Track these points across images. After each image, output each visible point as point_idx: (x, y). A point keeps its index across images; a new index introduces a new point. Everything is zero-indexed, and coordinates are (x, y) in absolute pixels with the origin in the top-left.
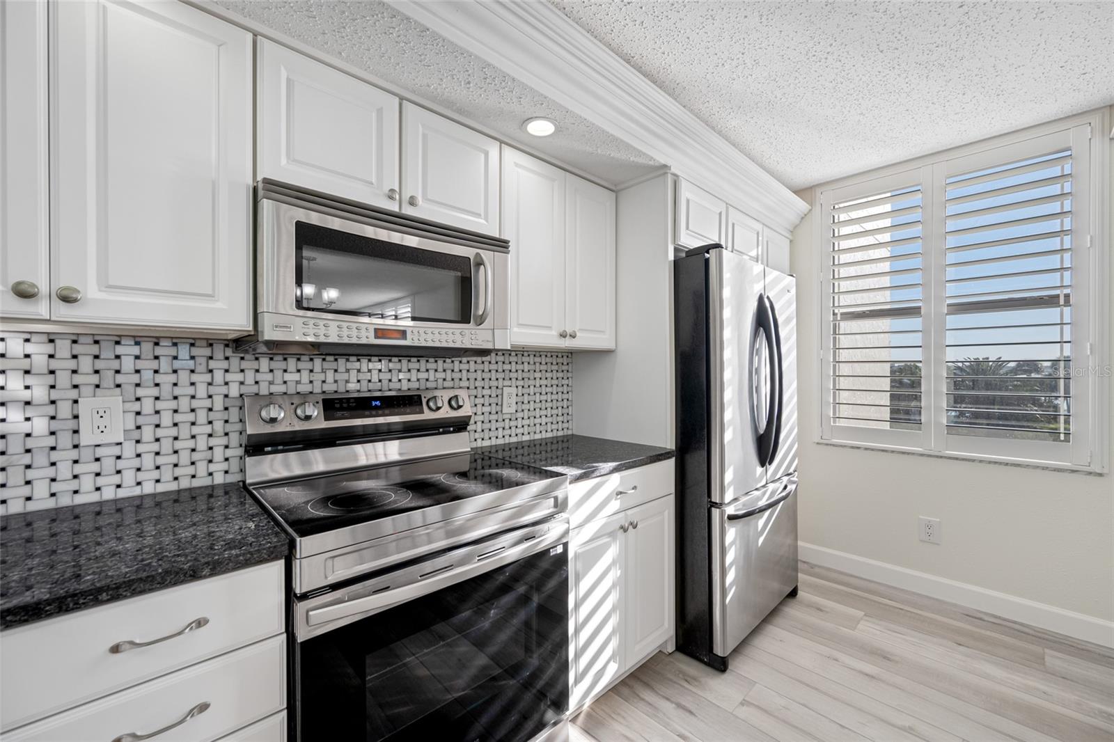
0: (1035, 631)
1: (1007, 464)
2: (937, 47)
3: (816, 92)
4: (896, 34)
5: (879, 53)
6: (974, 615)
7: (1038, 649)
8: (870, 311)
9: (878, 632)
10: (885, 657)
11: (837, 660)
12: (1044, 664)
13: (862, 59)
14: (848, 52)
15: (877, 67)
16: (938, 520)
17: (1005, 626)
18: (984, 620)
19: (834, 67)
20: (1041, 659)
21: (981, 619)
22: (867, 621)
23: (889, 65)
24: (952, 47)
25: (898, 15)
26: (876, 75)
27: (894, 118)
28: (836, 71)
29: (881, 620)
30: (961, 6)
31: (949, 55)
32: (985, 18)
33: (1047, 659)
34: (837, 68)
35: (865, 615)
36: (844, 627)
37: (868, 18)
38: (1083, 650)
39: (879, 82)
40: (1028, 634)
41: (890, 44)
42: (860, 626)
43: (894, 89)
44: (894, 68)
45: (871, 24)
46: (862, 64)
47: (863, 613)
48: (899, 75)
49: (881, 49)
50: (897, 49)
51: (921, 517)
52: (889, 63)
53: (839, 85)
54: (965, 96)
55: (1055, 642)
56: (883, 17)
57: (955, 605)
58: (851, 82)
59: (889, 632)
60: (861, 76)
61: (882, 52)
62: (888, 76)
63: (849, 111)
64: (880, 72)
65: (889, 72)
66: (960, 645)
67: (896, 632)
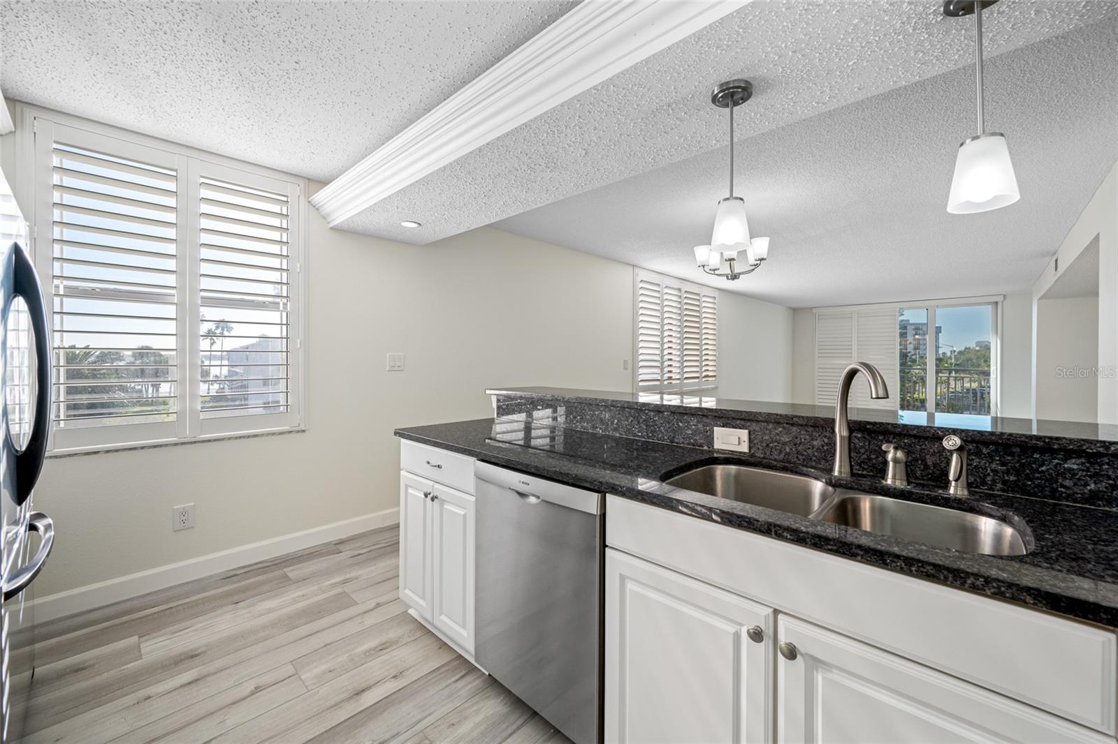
0: (271, 562)
1: (249, 437)
2: (262, 74)
3: (129, 16)
4: (246, 40)
5: (221, 41)
6: (229, 575)
7: (279, 573)
8: (102, 289)
9: (167, 642)
10: (192, 657)
11: (149, 698)
12: (290, 579)
13: (203, 31)
14: (197, 16)
15: (209, 48)
16: (192, 504)
17: (254, 570)
18: (238, 575)
19: (172, 14)
20: (286, 577)
21: (235, 575)
22: (146, 641)
23: (219, 56)
24: (270, 83)
25: (259, 28)
26: (202, 54)
27: (183, 98)
28: (170, 18)
29: (159, 630)
30: (297, 63)
31: (263, 85)
32: (301, 82)
33: (291, 575)
34: (174, 18)
35: (140, 637)
36: (127, 664)
37: (238, 8)
38: (299, 557)
39: (199, 61)
40: (269, 566)
41: (235, 42)
42: (143, 651)
43: (205, 76)
44: (221, 61)
45: (236, 14)
46: (199, 36)
47: (137, 637)
48: (220, 69)
49: (226, 39)
50: (236, 50)
51: (175, 507)
52: (221, 54)
53: (161, 33)
54: (248, 121)
55: (284, 562)
56: (249, 19)
57: (211, 577)
58: (175, 40)
59: (176, 635)
60: (188, 43)
61: (224, 41)
62: (211, 63)
63: (147, 62)
64: (207, 54)
65: (214, 61)
66: (237, 603)
67: (182, 630)
